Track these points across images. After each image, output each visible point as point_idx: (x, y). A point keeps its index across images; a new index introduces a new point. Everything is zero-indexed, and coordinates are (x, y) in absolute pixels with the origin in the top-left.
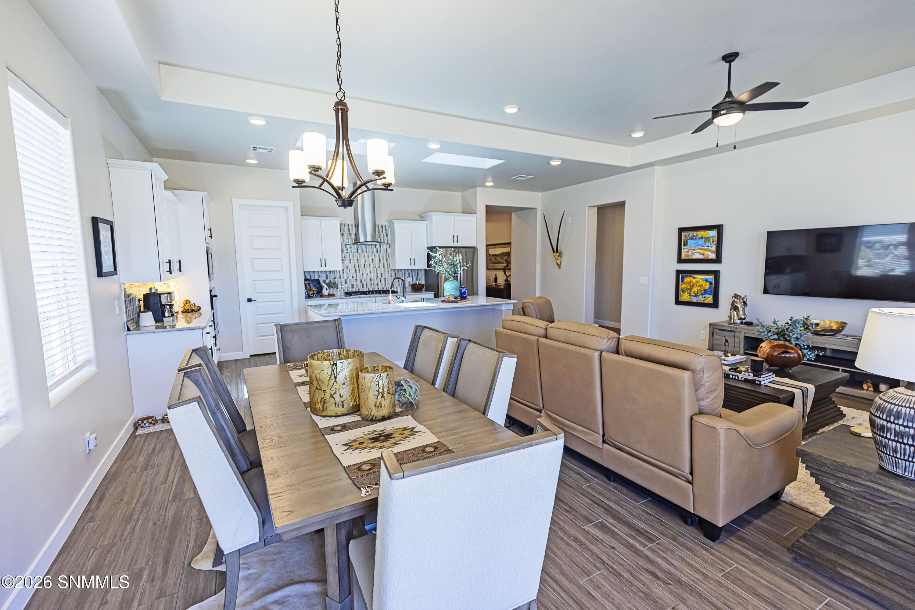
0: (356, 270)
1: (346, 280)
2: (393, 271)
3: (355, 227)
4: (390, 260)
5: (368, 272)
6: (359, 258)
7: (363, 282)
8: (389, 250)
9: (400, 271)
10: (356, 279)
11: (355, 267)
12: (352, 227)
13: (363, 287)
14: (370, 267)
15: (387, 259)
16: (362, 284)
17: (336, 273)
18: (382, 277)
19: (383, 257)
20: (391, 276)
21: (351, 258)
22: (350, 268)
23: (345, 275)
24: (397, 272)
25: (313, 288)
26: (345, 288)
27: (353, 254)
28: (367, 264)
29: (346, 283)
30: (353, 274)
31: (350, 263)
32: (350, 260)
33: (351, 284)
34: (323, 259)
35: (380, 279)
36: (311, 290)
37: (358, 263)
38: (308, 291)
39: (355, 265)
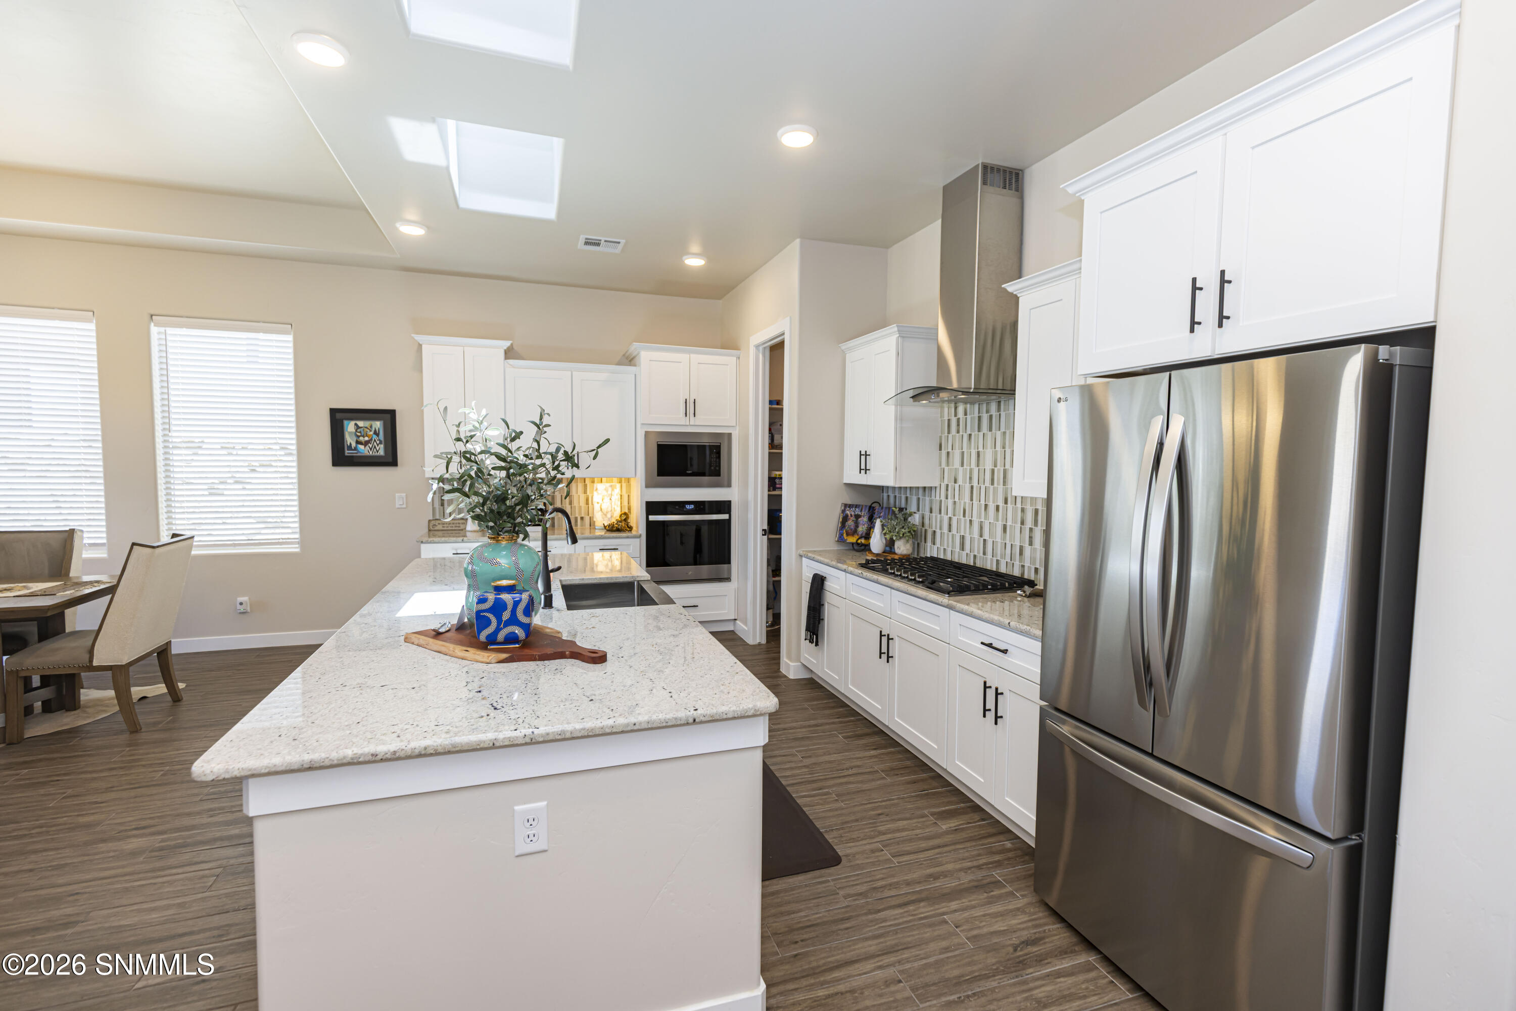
0: (972, 487)
1: (950, 518)
5: (1001, 503)
6: (981, 449)
10: (971, 521)
11: (971, 478)
13: (984, 553)
16: (982, 539)
21: (965, 449)
22: (960, 482)
25: (862, 529)
26: (948, 546)
27: (970, 435)
28: (999, 470)
29: (950, 531)
30: (965, 503)
31: (962, 465)
32: (963, 453)
33: (959, 534)
34: (863, 453)
35: (1031, 530)
36: (854, 532)
37: (978, 466)
38: (845, 535)
39: (971, 471)
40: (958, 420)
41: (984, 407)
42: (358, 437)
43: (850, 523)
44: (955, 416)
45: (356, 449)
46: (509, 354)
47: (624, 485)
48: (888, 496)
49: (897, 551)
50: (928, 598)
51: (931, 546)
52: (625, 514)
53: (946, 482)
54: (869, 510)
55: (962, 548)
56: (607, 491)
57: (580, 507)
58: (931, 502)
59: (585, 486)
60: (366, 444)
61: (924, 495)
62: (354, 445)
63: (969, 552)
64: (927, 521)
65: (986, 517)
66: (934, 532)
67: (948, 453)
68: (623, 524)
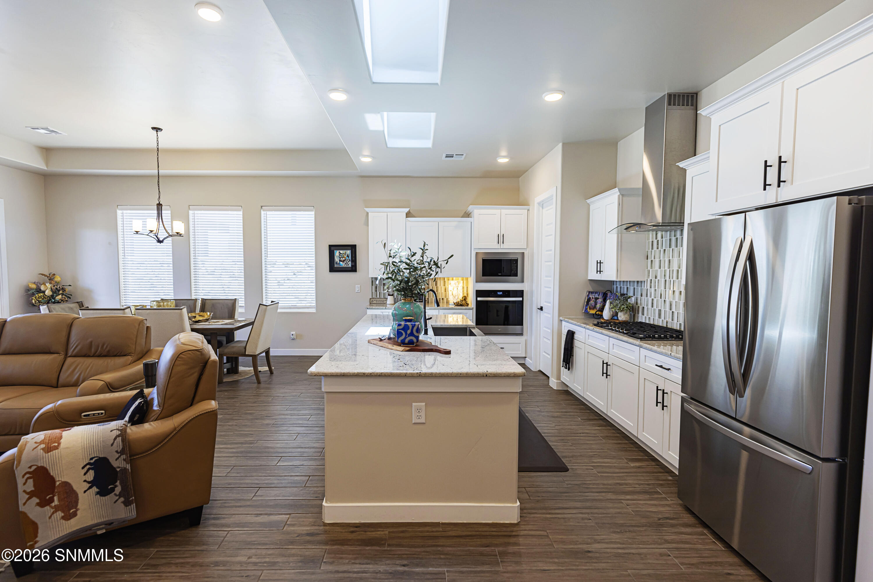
0: (666, 281)
1: (653, 299)
7: (674, 309)
10: (665, 301)
11: (665, 275)
13: (672, 320)
21: (661, 259)
22: (659, 278)
25: (598, 306)
26: (651, 316)
27: (665, 250)
29: (652, 307)
30: (661, 290)
31: (660, 268)
32: (660, 260)
33: (658, 309)
34: (599, 262)
36: (594, 307)
37: (669, 268)
38: (588, 309)
39: (665, 271)
40: (658, 241)
41: (673, 233)
42: (340, 258)
43: (592, 302)
44: (656, 239)
45: (339, 264)
46: (409, 215)
47: (465, 282)
48: (617, 287)
49: (619, 318)
50: (628, 341)
51: (641, 316)
52: (465, 296)
53: (650, 278)
54: (603, 295)
55: (660, 317)
56: (456, 284)
57: (442, 293)
58: (641, 290)
59: (445, 282)
60: (343, 261)
61: (638, 286)
62: (338, 262)
63: (663, 319)
64: (639, 302)
65: (674, 298)
66: (643, 307)
67: (652, 261)
68: (464, 302)
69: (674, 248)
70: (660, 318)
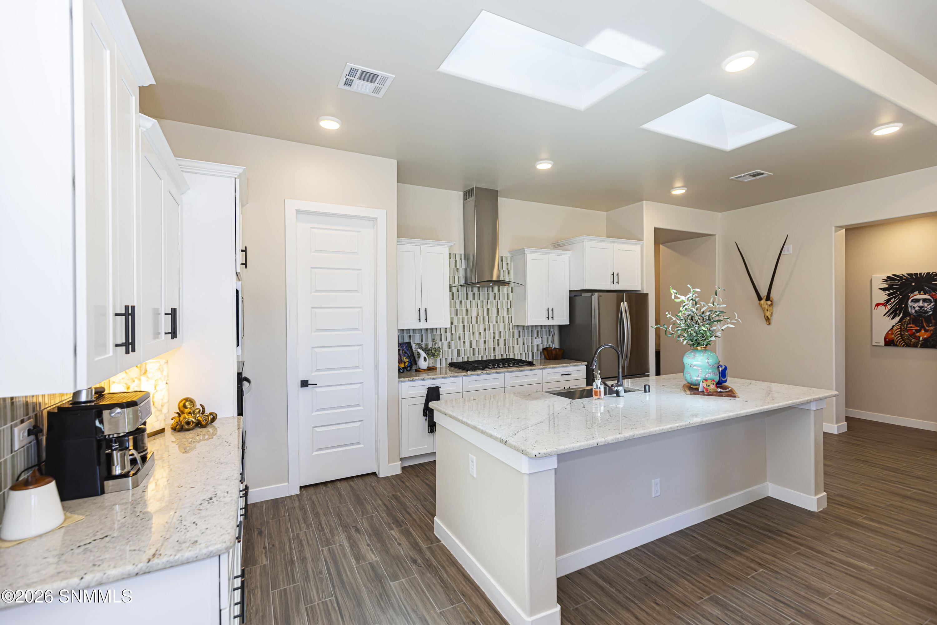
0: (464, 326)
1: (449, 342)
2: (516, 328)
3: (465, 260)
4: (512, 311)
5: (482, 331)
6: (468, 308)
7: (474, 346)
8: (511, 295)
9: (525, 328)
10: (464, 342)
11: (463, 322)
12: (461, 259)
13: (474, 355)
14: (484, 322)
15: (508, 309)
16: (472, 349)
17: (435, 331)
18: (500, 337)
19: (503, 307)
20: (513, 337)
21: (458, 308)
22: (455, 323)
23: (449, 334)
24: (521, 329)
26: (448, 356)
27: (461, 301)
28: (480, 317)
29: (449, 348)
30: (460, 334)
31: (457, 315)
32: (457, 310)
33: (456, 350)
35: (498, 340)
37: (467, 315)
39: (463, 318)
69: (471, 300)
70: (460, 356)
